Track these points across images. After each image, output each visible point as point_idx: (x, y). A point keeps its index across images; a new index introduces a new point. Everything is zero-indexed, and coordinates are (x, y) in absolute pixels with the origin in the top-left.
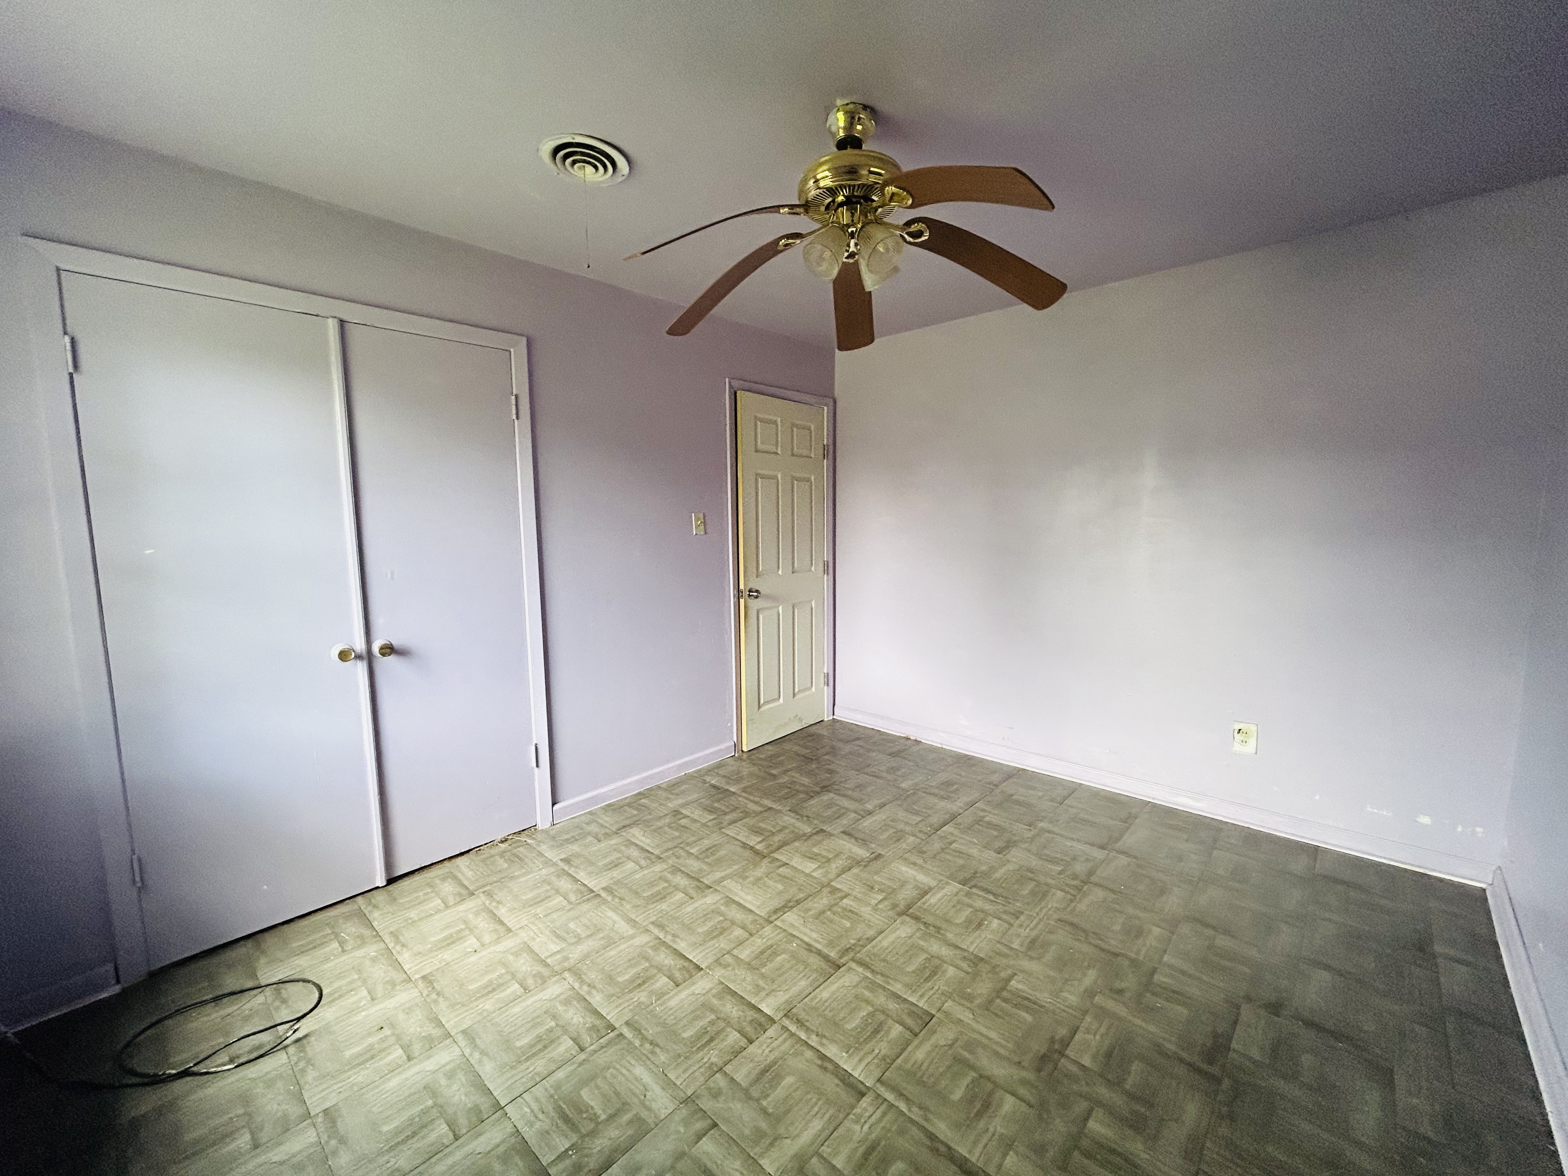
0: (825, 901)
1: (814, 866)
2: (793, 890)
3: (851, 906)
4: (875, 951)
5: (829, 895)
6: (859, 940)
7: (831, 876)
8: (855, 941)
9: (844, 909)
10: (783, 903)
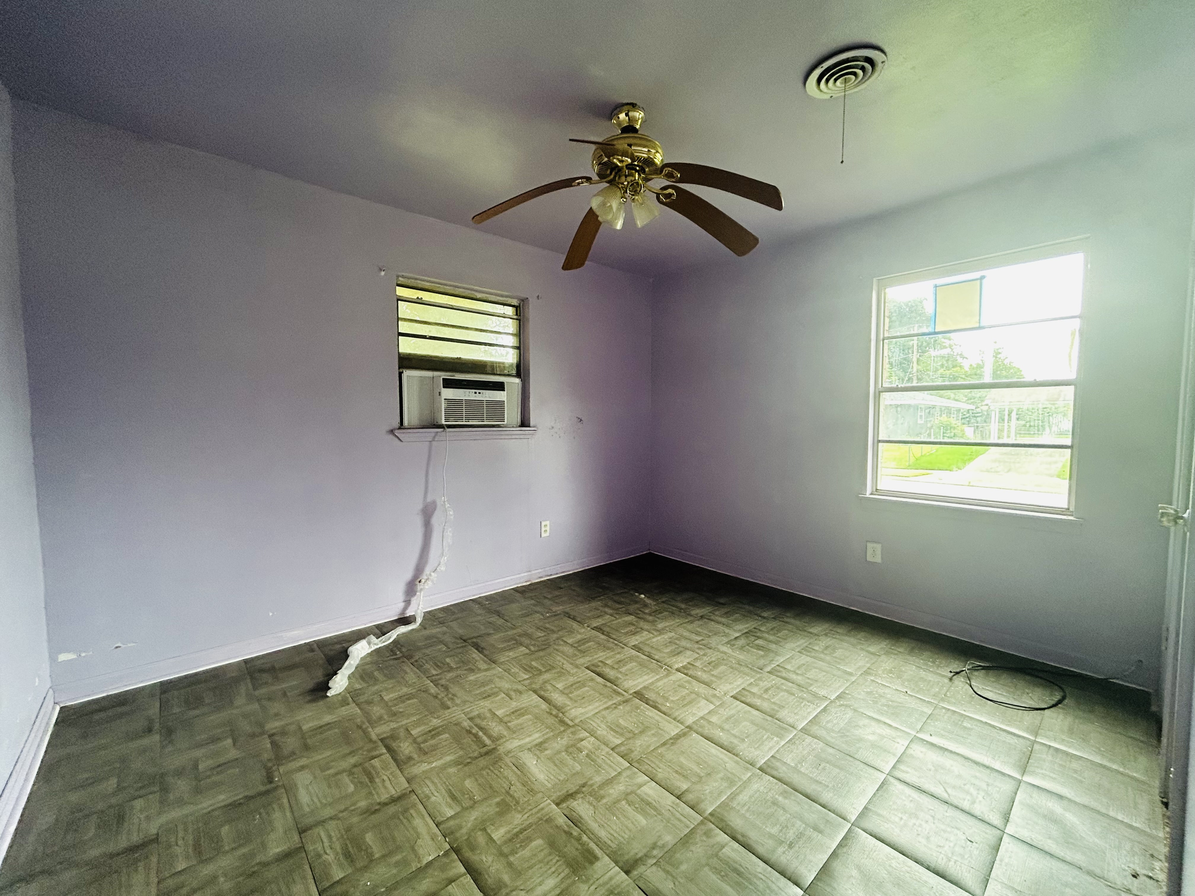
0: (638, 743)
1: (645, 789)
2: (669, 756)
3: (614, 737)
4: (605, 700)
5: (633, 749)
6: (615, 708)
7: (628, 772)
8: (619, 707)
9: (622, 735)
10: (679, 741)
